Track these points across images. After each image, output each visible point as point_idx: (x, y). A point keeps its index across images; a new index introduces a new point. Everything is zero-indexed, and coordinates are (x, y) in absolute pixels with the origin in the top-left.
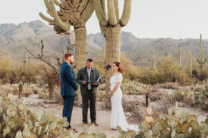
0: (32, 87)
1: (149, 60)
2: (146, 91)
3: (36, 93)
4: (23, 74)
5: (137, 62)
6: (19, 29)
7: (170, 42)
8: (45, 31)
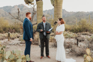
0: (16, 35)
1: (73, 22)
2: (74, 36)
3: (18, 37)
4: (14, 28)
5: (68, 23)
6: (13, 9)
7: (83, 13)
8: (25, 9)
